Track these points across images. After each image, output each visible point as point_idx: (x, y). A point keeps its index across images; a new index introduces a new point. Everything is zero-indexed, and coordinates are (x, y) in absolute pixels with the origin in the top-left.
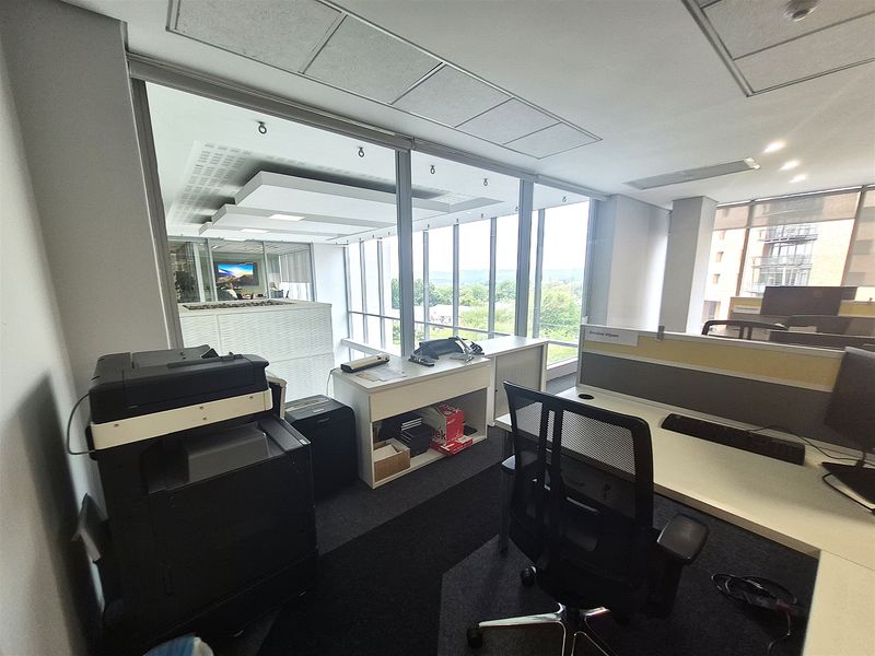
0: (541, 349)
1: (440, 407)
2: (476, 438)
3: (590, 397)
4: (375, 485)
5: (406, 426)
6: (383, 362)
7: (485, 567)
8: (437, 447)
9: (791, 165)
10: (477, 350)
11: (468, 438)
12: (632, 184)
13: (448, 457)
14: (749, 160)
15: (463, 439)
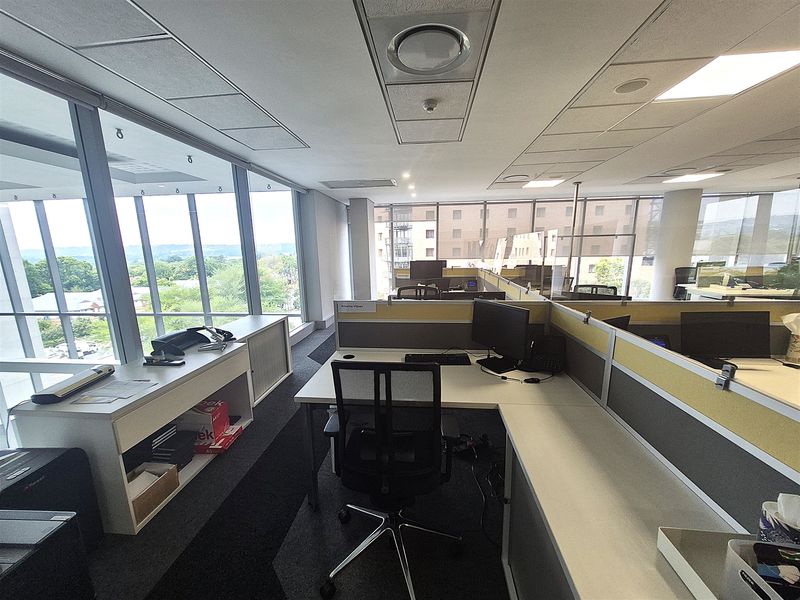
0: (283, 324)
1: (200, 408)
2: (244, 424)
3: (353, 357)
4: (138, 528)
5: (157, 442)
6: (104, 376)
7: (307, 531)
8: (204, 450)
9: (411, 187)
10: (229, 337)
11: (236, 427)
12: (324, 183)
13: (220, 455)
14: (393, 181)
15: (232, 430)
